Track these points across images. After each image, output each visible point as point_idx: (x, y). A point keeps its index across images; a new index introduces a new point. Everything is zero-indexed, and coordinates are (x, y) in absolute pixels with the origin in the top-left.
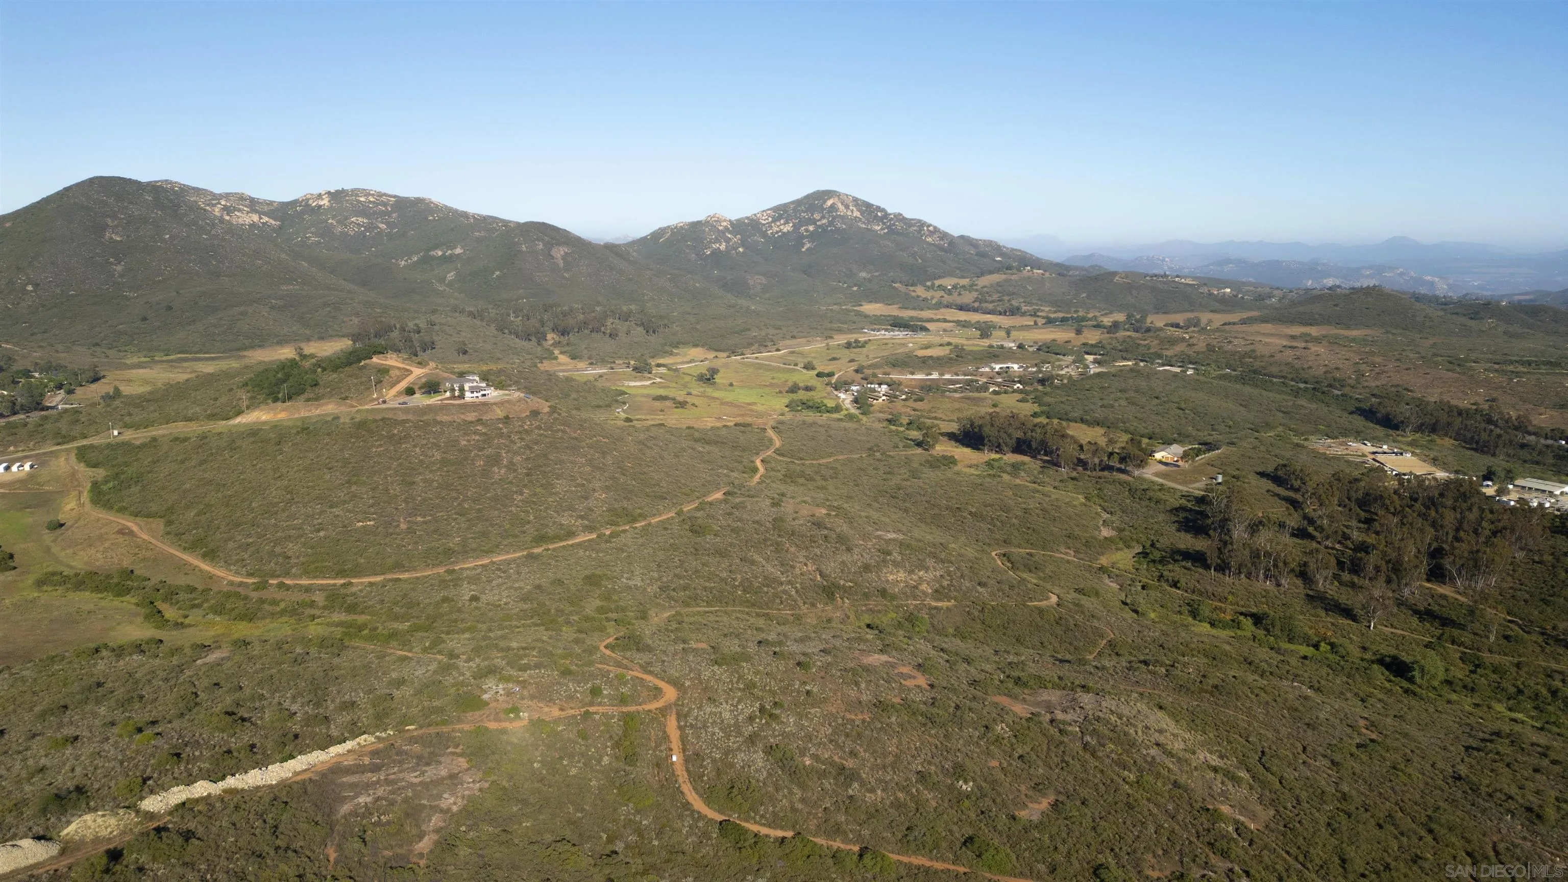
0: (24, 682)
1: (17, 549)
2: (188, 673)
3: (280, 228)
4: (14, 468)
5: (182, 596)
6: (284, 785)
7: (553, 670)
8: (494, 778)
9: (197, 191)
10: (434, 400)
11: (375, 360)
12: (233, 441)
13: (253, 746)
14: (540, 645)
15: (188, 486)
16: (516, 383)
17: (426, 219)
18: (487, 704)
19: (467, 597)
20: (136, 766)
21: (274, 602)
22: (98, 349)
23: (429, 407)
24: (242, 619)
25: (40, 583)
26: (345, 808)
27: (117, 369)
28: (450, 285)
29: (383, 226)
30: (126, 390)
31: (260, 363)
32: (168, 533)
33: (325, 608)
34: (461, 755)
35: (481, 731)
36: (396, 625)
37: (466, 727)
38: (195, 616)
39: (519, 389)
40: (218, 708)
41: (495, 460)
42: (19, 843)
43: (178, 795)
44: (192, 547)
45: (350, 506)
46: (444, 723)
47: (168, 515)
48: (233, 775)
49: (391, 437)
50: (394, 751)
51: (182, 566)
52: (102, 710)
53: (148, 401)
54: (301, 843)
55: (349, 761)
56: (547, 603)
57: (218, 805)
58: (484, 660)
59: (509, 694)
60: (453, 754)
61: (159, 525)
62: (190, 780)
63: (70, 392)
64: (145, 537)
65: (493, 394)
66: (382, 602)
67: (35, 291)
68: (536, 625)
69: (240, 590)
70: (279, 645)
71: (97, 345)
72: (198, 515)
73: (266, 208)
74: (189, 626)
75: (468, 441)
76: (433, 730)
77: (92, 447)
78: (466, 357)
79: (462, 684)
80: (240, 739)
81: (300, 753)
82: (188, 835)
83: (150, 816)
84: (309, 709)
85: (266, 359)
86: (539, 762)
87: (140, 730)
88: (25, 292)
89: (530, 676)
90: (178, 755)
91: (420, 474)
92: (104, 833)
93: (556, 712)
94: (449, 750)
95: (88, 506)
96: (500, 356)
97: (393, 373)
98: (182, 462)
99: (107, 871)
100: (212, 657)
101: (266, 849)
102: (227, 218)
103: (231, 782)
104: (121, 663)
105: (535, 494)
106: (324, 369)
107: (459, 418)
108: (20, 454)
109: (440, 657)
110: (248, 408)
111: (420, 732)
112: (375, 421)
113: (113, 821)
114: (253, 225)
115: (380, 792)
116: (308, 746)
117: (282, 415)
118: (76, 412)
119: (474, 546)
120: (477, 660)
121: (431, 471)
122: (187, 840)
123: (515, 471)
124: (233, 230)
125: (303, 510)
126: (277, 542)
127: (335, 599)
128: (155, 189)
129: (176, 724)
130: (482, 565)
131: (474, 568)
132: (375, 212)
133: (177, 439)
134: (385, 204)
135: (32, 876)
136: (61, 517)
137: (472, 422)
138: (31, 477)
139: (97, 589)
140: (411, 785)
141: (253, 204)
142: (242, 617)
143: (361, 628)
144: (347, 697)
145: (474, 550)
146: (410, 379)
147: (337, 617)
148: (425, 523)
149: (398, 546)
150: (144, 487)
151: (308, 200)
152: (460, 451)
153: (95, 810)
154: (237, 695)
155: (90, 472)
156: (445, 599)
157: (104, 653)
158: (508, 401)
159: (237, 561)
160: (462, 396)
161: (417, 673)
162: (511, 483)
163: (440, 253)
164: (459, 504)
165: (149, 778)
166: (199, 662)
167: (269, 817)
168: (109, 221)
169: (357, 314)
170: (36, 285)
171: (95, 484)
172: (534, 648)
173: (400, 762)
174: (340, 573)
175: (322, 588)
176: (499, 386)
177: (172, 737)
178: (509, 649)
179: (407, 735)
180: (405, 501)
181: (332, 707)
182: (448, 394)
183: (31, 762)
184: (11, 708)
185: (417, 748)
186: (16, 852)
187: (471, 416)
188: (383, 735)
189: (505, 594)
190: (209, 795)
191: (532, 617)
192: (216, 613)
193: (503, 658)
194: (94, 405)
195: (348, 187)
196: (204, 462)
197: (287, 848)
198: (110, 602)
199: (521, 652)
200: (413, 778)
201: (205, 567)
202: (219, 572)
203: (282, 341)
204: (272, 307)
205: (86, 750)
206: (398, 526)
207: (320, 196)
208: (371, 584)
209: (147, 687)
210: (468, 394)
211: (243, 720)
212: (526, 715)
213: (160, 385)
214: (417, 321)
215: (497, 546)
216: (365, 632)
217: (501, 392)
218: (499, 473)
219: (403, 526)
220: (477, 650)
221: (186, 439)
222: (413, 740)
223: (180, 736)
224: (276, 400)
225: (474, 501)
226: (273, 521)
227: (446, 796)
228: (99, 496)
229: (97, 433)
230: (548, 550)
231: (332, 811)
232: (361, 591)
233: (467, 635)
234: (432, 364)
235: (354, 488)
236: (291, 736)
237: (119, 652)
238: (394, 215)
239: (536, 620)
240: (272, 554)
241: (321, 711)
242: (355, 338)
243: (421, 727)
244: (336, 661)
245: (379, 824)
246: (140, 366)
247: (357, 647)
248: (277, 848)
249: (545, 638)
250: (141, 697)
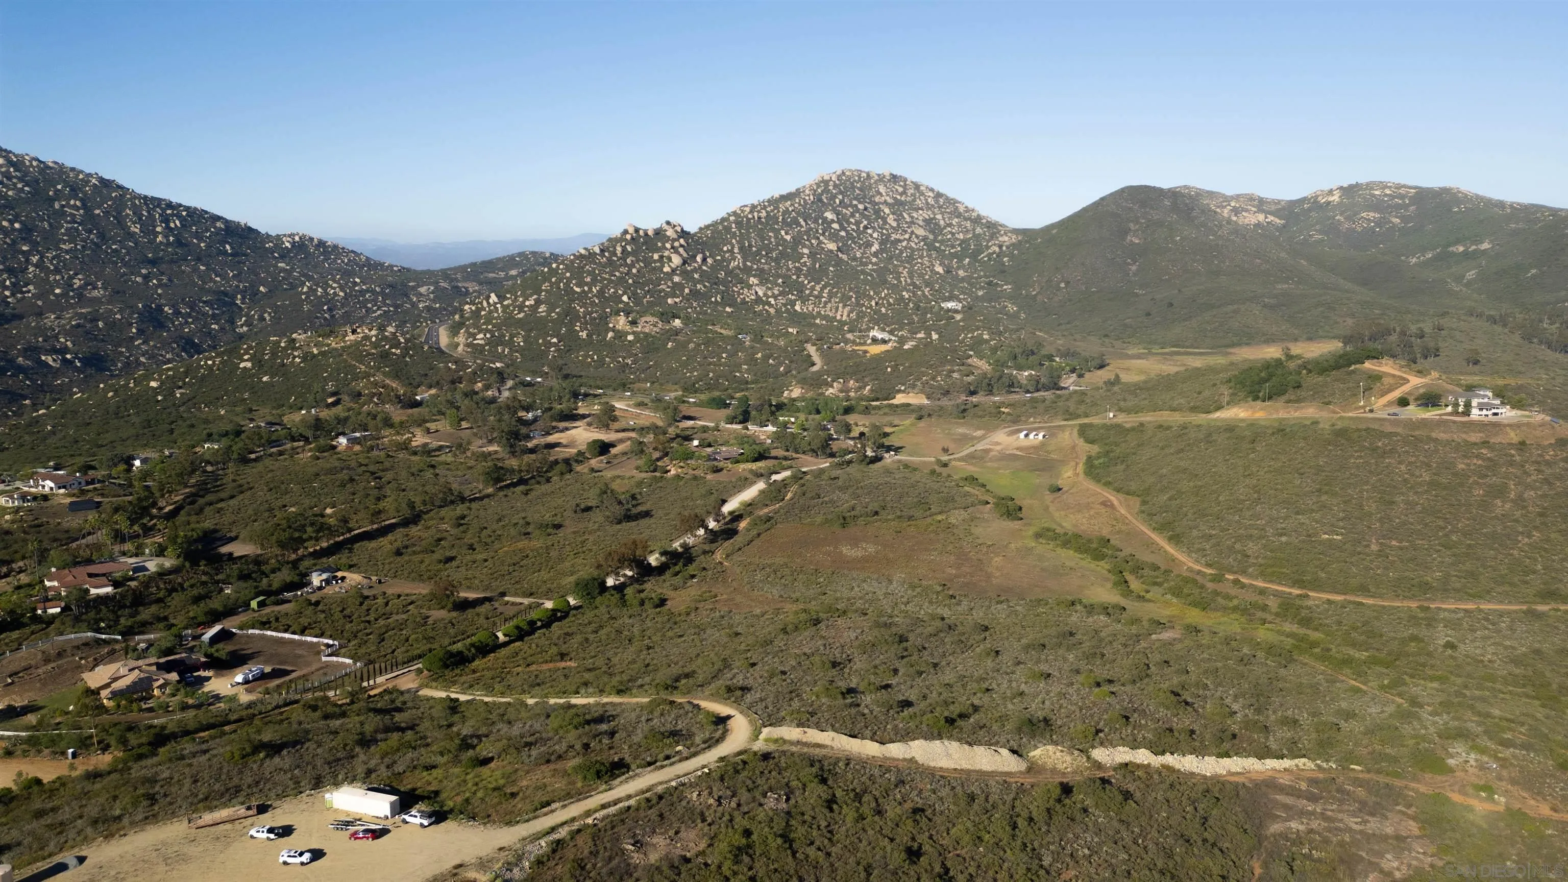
0: (1017, 615)
1: (1025, 503)
2: (1143, 644)
3: (1284, 226)
4: (1031, 436)
5: (1146, 572)
6: (1216, 780)
7: (1546, 757)
8: (1448, 858)
9: (1211, 194)
10: (1431, 414)
11: (1368, 365)
12: (1210, 434)
13: (1192, 732)
14: (1530, 721)
15: (1164, 471)
16: (1540, 403)
17: (1450, 210)
18: (1451, 770)
19: (1442, 642)
20: (1092, 716)
21: (1228, 597)
22: (1107, 340)
23: (1424, 423)
24: (1195, 606)
25: (1038, 536)
26: (1275, 828)
27: (1120, 358)
28: (1469, 284)
29: (1398, 220)
30: (1125, 378)
31: (1246, 360)
32: (1143, 512)
33: (1277, 615)
34: (1414, 818)
35: (1439, 799)
36: (1351, 652)
37: (1423, 789)
38: (1155, 593)
39: (1544, 411)
40: (1165, 686)
41: (1500, 492)
42: (1000, 750)
43: (1122, 755)
44: (1160, 528)
45: (1317, 516)
46: (1397, 775)
47: (1145, 495)
48: (1172, 754)
49: (1375, 449)
50: (1335, 787)
51: (1149, 545)
52: (1071, 657)
53: (1141, 389)
54: (1227, 845)
55: (1285, 780)
56: (1548, 674)
57: (1156, 776)
58: (1454, 719)
59: (1482, 767)
60: (1404, 813)
61: (1135, 502)
62: (1134, 745)
63: (1080, 376)
64: (1123, 512)
65: (1507, 413)
66: (1339, 623)
67: (1066, 288)
68: (1528, 696)
69: (1198, 578)
70: (1227, 641)
71: (1106, 336)
72: (1170, 499)
73: (1273, 208)
74: (1149, 601)
75: (1468, 465)
76: (1382, 779)
77: (1091, 425)
78: (1477, 368)
79: (1424, 738)
80: (1183, 721)
81: (1236, 754)
82: (1127, 795)
83: (1098, 766)
84: (1250, 713)
85: (1251, 357)
86: (1514, 861)
87: (1098, 685)
88: (1059, 289)
89: (1514, 756)
90: (1127, 718)
91: (1403, 494)
92: (1060, 767)
93: (1545, 810)
94: (1398, 808)
95: (1082, 476)
96: (1523, 369)
97: (1386, 380)
98: (1162, 448)
99: (1059, 801)
100: (1166, 635)
101: (1195, 837)
102: (1234, 218)
103: (1169, 759)
104: (1090, 619)
105: (1548, 540)
106: (1310, 371)
107: (1459, 437)
108: (1036, 425)
109: (1400, 701)
110: (1228, 404)
111: (1367, 776)
112: (1358, 430)
113: (1068, 758)
114: (1258, 225)
115: (1315, 825)
116: (1245, 750)
117: (1260, 415)
118: (1083, 393)
119: (1458, 585)
120: (1445, 716)
121: (1416, 493)
122: (1126, 800)
123: (1524, 507)
124: (1238, 231)
125: (1268, 512)
126: (1239, 539)
127: (1288, 608)
128: (1174, 194)
129: (1128, 688)
130: (1466, 611)
131: (1454, 611)
132: (1389, 206)
133: (1160, 426)
134: (1402, 197)
135: (1005, 782)
136: (1060, 483)
137: (1475, 444)
138: (1042, 445)
139: (1079, 550)
140: (1350, 830)
141: (1261, 204)
142: (1195, 604)
143: (1314, 644)
144: (1290, 713)
145: (1457, 590)
146: (1406, 388)
147: (1288, 627)
148: (1401, 548)
149: (1367, 569)
150: (1128, 466)
151: (1317, 196)
152: (1455, 474)
153: (1056, 743)
154: (1184, 677)
155: (1088, 447)
156: (1414, 638)
157: (1078, 607)
158: (1528, 424)
159: (1199, 550)
160: (1467, 413)
161: (1369, 710)
162: (1517, 521)
163: (1461, 249)
164: (1446, 535)
165: (1101, 731)
166: (1154, 636)
167: (1201, 807)
168: (1131, 225)
169: (1353, 315)
170: (1067, 283)
171: (1089, 458)
172: (1523, 724)
173: (1339, 800)
174: (1298, 583)
175: (1276, 594)
176: (1517, 405)
177: (1124, 700)
178: (1488, 715)
179: (1352, 775)
180: (1380, 520)
181: (1273, 718)
182: (1450, 409)
183: (1014, 684)
184: (1005, 635)
185: (1361, 792)
186: (997, 757)
187: (1475, 437)
188: (1324, 765)
189: (1491, 649)
190: (1149, 765)
191: (1524, 686)
192: (1173, 594)
193: (1479, 724)
194: (1098, 389)
195: (1363, 180)
196: (1182, 450)
197: (1214, 845)
198: (1087, 563)
199: (1505, 724)
200: (1353, 823)
201: (1169, 548)
202: (1181, 557)
203: (1270, 340)
204: (1265, 306)
205: (1055, 689)
206: (1368, 546)
207: (1331, 192)
208: (1329, 602)
209: (1108, 647)
210: (1475, 412)
211: (1187, 703)
212: (1503, 799)
213: (1153, 375)
214: (1421, 325)
215: (1488, 592)
216: (1317, 650)
217: (1519, 413)
218: (1500, 507)
219: (1374, 547)
220: (1446, 705)
221: (1169, 428)
222: (1357, 782)
223: (1130, 701)
224: (1256, 398)
225: (1465, 535)
226: (1237, 518)
227: (1389, 856)
228: (1092, 470)
229: (1097, 414)
230: (1558, 610)
231: (1261, 826)
232: (1317, 606)
233: (1435, 685)
234: (1435, 374)
235: (1324, 498)
236: (1228, 733)
237: (1091, 609)
238: (1412, 208)
239: (1529, 690)
240: (1231, 548)
241: (1261, 719)
242: (1347, 340)
243: (1369, 771)
244: (1282, 671)
245: (1308, 857)
246: (1139, 357)
247: (1306, 664)
248: (1205, 841)
249: (1539, 715)
250: (1103, 655)
